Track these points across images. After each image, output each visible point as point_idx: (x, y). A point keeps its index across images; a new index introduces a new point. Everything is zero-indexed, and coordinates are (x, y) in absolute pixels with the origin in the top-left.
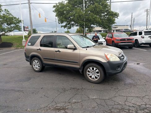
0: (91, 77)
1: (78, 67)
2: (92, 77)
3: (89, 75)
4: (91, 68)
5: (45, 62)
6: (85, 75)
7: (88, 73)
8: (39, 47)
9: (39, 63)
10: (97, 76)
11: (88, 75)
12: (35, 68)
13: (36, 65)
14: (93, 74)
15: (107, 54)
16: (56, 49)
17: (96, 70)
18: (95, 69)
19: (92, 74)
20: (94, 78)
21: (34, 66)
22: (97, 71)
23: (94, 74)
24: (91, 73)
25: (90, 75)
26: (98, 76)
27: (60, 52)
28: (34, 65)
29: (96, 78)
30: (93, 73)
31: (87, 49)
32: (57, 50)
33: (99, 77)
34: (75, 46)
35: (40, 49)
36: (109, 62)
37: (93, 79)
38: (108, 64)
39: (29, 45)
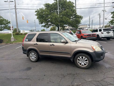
0: (81, 64)
1: (69, 56)
2: (82, 64)
3: (79, 62)
4: (81, 57)
5: (41, 54)
6: (75, 63)
7: (78, 61)
8: (36, 42)
9: (35, 55)
10: (85, 63)
11: (78, 63)
12: (31, 59)
13: (33, 57)
14: (83, 62)
15: (93, 46)
16: (51, 44)
17: (85, 58)
18: (84, 58)
19: (81, 62)
20: (84, 64)
21: (30, 58)
22: (86, 59)
23: (84, 62)
24: (81, 61)
25: (80, 63)
26: (87, 63)
27: (54, 45)
28: (31, 57)
29: (85, 64)
30: (83, 61)
31: (76, 43)
33: (87, 64)
34: (66, 41)
35: (36, 44)
36: (95, 52)
37: (83, 65)
39: (26, 41)
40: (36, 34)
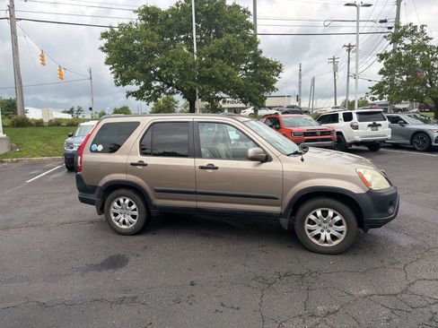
0: (318, 237)
2: (323, 238)
3: (310, 231)
4: (319, 213)
5: (159, 202)
6: (298, 234)
7: (308, 226)
8: (138, 158)
9: (134, 207)
10: (336, 234)
11: (308, 234)
12: (117, 224)
13: (125, 213)
14: (325, 228)
15: (362, 171)
17: (335, 215)
18: (331, 213)
19: (321, 228)
20: (329, 238)
21: (113, 218)
22: (338, 218)
23: (329, 228)
24: (320, 225)
25: (316, 233)
26: (341, 232)
28: (116, 215)
29: (334, 238)
30: (325, 225)
31: (302, 160)
32: (205, 165)
33: (343, 236)
34: (265, 151)
35: (142, 164)
36: (370, 192)
37: (326, 241)
38: (368, 199)
39: (96, 151)
40: (138, 124)
